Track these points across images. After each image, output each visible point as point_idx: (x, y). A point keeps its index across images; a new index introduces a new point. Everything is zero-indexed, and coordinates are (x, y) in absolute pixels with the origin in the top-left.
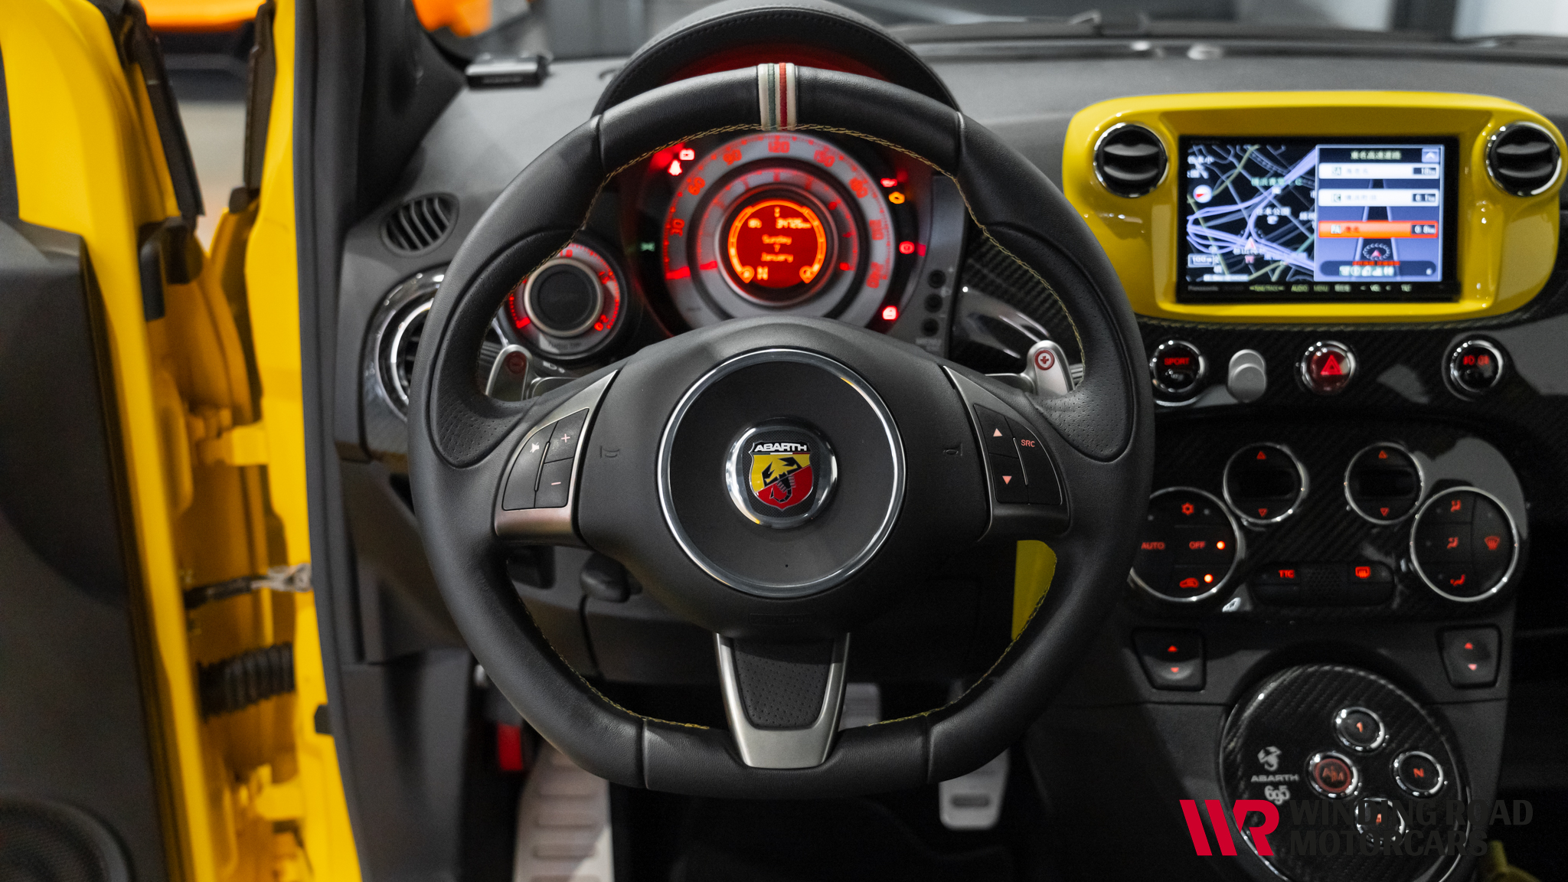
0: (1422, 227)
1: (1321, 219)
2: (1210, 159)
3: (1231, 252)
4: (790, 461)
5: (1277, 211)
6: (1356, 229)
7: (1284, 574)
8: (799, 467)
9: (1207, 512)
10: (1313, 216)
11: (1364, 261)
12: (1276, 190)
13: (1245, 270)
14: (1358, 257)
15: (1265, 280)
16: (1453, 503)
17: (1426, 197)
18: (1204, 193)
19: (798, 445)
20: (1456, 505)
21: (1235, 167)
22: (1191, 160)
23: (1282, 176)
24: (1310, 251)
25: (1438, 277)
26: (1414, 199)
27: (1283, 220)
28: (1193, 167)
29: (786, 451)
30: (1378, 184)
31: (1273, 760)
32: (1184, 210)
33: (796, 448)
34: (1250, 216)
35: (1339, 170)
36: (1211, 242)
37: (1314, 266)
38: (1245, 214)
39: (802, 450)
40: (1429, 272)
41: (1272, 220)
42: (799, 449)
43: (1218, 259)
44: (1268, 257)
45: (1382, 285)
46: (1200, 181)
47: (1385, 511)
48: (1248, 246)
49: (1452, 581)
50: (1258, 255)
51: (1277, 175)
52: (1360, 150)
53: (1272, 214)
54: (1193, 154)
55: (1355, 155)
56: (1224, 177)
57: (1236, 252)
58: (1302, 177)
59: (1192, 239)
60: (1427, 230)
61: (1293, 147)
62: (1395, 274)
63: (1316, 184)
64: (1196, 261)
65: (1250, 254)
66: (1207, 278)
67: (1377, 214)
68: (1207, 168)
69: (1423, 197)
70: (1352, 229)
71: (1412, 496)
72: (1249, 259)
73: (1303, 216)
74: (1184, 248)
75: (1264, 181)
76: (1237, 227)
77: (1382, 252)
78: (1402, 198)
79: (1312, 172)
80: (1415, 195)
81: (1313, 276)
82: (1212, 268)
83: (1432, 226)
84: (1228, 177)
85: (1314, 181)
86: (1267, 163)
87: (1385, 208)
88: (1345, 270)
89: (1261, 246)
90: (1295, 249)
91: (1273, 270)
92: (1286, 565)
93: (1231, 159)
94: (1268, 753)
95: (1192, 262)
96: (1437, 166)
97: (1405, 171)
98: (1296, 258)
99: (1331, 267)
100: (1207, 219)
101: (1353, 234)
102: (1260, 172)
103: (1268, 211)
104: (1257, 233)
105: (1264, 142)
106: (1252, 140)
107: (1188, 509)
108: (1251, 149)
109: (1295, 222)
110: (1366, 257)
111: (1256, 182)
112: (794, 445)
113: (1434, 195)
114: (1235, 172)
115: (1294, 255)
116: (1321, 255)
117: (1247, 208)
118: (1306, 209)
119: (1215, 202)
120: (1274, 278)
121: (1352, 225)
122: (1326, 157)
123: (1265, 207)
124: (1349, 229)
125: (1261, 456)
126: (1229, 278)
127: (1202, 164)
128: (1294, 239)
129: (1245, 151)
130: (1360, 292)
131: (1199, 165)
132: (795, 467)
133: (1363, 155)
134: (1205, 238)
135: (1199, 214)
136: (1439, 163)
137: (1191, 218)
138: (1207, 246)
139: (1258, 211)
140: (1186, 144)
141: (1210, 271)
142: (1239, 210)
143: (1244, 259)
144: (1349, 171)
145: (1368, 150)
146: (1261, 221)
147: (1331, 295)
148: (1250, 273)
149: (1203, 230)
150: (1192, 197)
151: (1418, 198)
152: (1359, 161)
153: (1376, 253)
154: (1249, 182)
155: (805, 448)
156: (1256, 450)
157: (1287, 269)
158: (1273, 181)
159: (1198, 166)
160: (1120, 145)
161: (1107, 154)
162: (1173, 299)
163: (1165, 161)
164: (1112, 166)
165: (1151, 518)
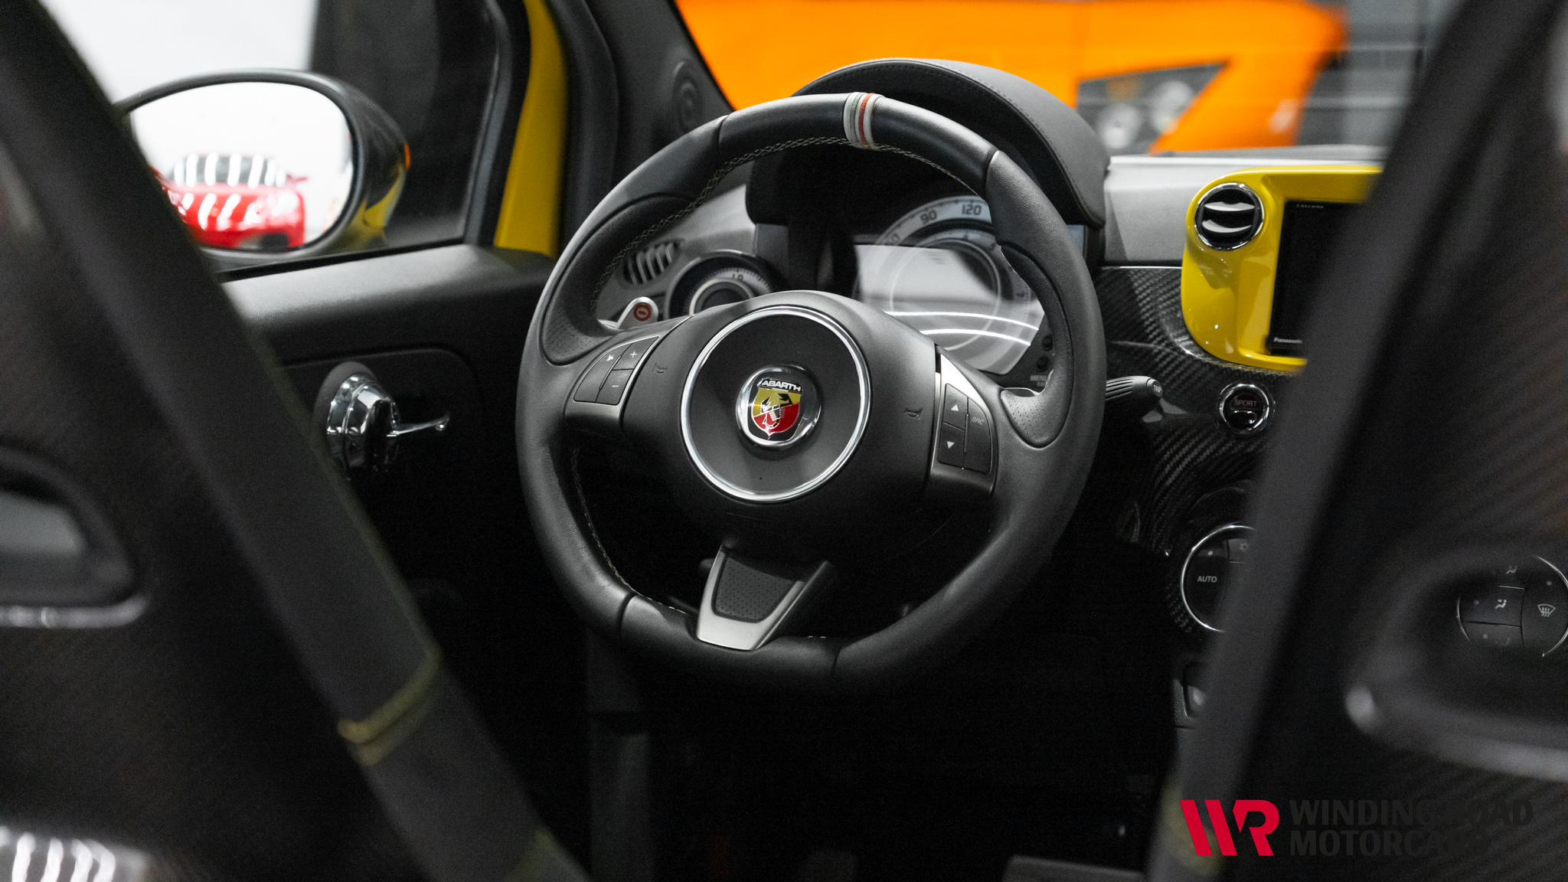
4: (785, 397)
8: (791, 402)
19: (795, 386)
29: (784, 388)
33: (793, 387)
39: (797, 390)
42: (794, 389)
112: (791, 385)
132: (787, 402)
155: (799, 389)
160: (1221, 203)
161: (1206, 210)
162: (1263, 350)
163: (1260, 221)
164: (1210, 221)
165: (1211, 553)
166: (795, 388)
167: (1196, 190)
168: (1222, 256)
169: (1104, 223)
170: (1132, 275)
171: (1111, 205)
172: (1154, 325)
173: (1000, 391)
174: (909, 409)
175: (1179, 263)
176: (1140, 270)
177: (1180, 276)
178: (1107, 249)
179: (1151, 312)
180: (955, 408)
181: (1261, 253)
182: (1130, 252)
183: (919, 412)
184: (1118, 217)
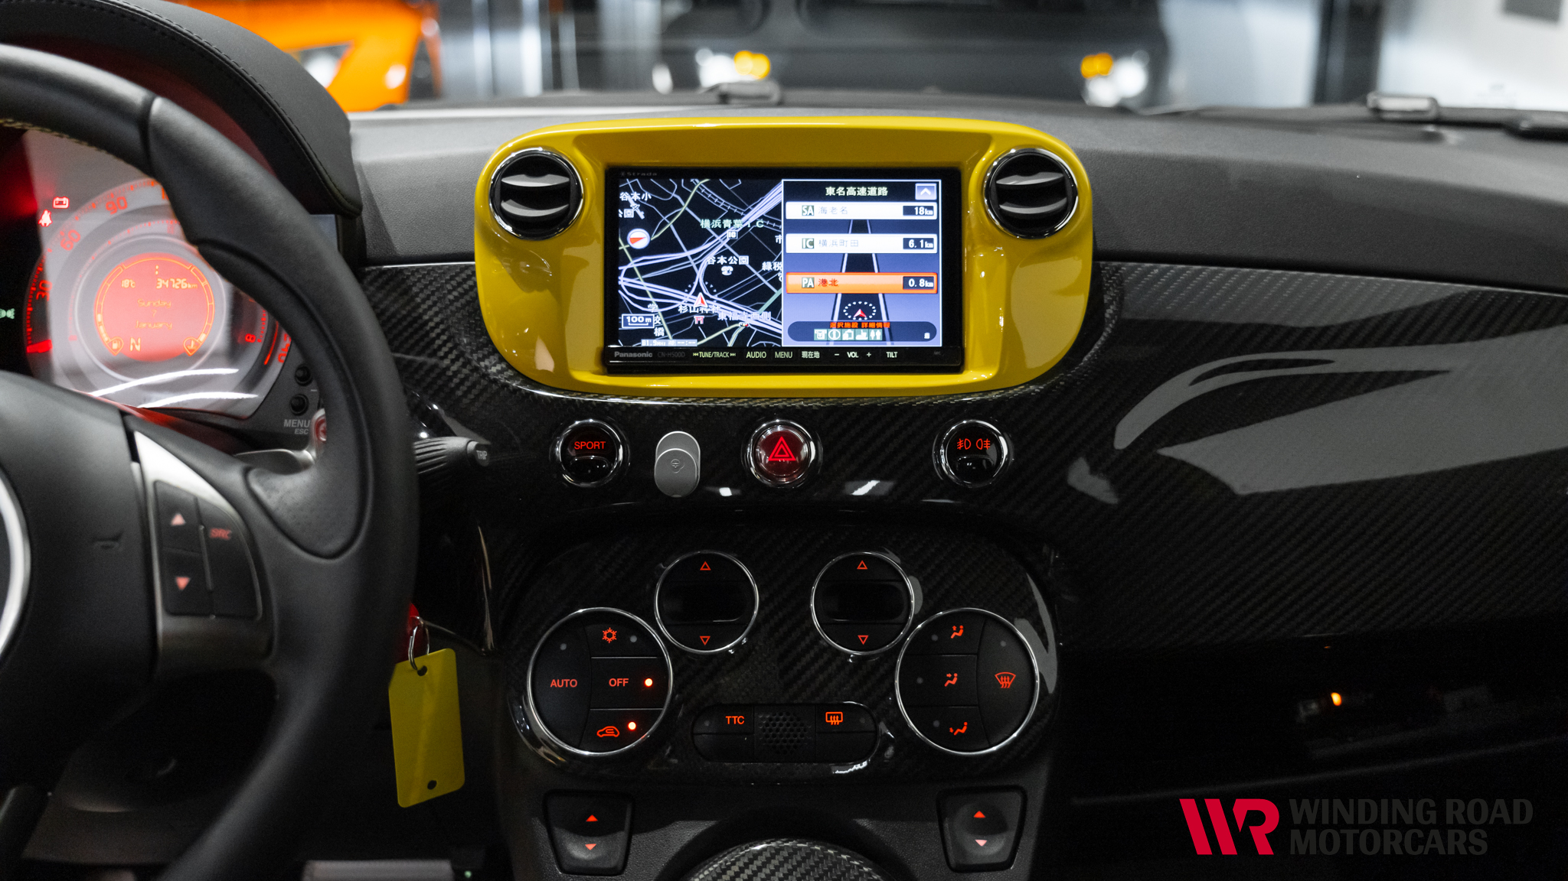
0: (917, 280)
1: (787, 271)
2: (647, 196)
3: (675, 310)
5: (732, 261)
6: (834, 282)
7: (732, 720)
9: (634, 639)
10: (779, 266)
11: (843, 322)
12: (732, 234)
13: (694, 334)
14: (836, 319)
15: (719, 344)
16: (954, 628)
17: (922, 241)
18: (639, 238)
20: (958, 631)
21: (681, 206)
22: (624, 196)
23: (740, 217)
24: (775, 310)
25: (938, 342)
26: (906, 245)
27: (739, 270)
28: (627, 205)
30: (860, 226)
32: (613, 259)
34: (698, 266)
35: (810, 208)
36: (651, 299)
37: (782, 329)
38: (693, 263)
40: (927, 336)
41: (726, 271)
43: (659, 319)
44: (722, 317)
45: (861, 351)
46: (636, 223)
47: (863, 638)
48: (695, 303)
49: (951, 730)
50: (710, 313)
51: (733, 216)
52: (836, 185)
53: (727, 264)
54: (627, 189)
55: (830, 191)
56: (665, 218)
57: (682, 310)
58: (762, 217)
59: (625, 295)
60: (922, 283)
61: (752, 181)
62: (884, 339)
63: (782, 227)
64: (631, 321)
65: (700, 313)
66: (645, 343)
67: (860, 263)
68: (643, 208)
69: (917, 242)
70: (829, 283)
71: (900, 618)
72: (699, 319)
73: (767, 266)
74: (613, 306)
75: (717, 223)
76: (682, 280)
77: (867, 311)
78: (891, 244)
79: (776, 211)
80: (906, 241)
81: (779, 342)
82: (653, 330)
83: (930, 279)
84: (670, 219)
85: (780, 223)
86: (720, 202)
87: (870, 255)
88: (820, 334)
89: (714, 303)
90: (757, 308)
91: (729, 334)
92: (735, 709)
93: (674, 195)
95: (626, 324)
96: (934, 205)
97: (894, 210)
98: (758, 318)
99: (802, 329)
100: (644, 270)
101: (829, 289)
102: (712, 213)
103: (722, 260)
104: (708, 286)
105: (714, 174)
106: (700, 172)
107: (609, 635)
108: (699, 183)
109: (757, 273)
110: (846, 318)
111: (705, 224)
113: (931, 241)
114: (682, 210)
115: (755, 314)
116: (791, 314)
117: (693, 256)
118: (771, 259)
119: (652, 248)
120: (730, 344)
121: (829, 277)
122: (794, 193)
123: (717, 256)
124: (824, 282)
125: (706, 567)
126: (672, 343)
127: (637, 202)
128: (757, 295)
129: (692, 186)
130: (833, 361)
131: (632, 203)
133: (840, 191)
134: (643, 293)
135: (633, 264)
136: (937, 201)
137: (624, 269)
138: (645, 304)
139: (709, 260)
140: (614, 178)
141: (649, 334)
142: (686, 259)
143: (693, 318)
144: (824, 211)
145: (846, 185)
146: (713, 272)
147: (796, 364)
148: (700, 338)
149: (640, 283)
150: (626, 243)
151: (911, 243)
152: (836, 198)
153: (859, 312)
154: (699, 223)
156: (700, 559)
157: (747, 331)
158: (727, 223)
159: (633, 204)
160: (523, 176)
161: (504, 186)
162: (597, 368)
163: (579, 196)
164: (511, 201)
165: (563, 647)
167: (486, 157)
168: (534, 247)
169: (360, 207)
170: (408, 277)
171: (366, 185)
172: (450, 345)
173: (246, 473)
174: (101, 536)
175: (470, 257)
176: (418, 270)
177: (474, 273)
178: (369, 242)
179: (442, 326)
180: (178, 520)
181: (585, 242)
182: (401, 244)
183: (119, 537)
184: (376, 199)
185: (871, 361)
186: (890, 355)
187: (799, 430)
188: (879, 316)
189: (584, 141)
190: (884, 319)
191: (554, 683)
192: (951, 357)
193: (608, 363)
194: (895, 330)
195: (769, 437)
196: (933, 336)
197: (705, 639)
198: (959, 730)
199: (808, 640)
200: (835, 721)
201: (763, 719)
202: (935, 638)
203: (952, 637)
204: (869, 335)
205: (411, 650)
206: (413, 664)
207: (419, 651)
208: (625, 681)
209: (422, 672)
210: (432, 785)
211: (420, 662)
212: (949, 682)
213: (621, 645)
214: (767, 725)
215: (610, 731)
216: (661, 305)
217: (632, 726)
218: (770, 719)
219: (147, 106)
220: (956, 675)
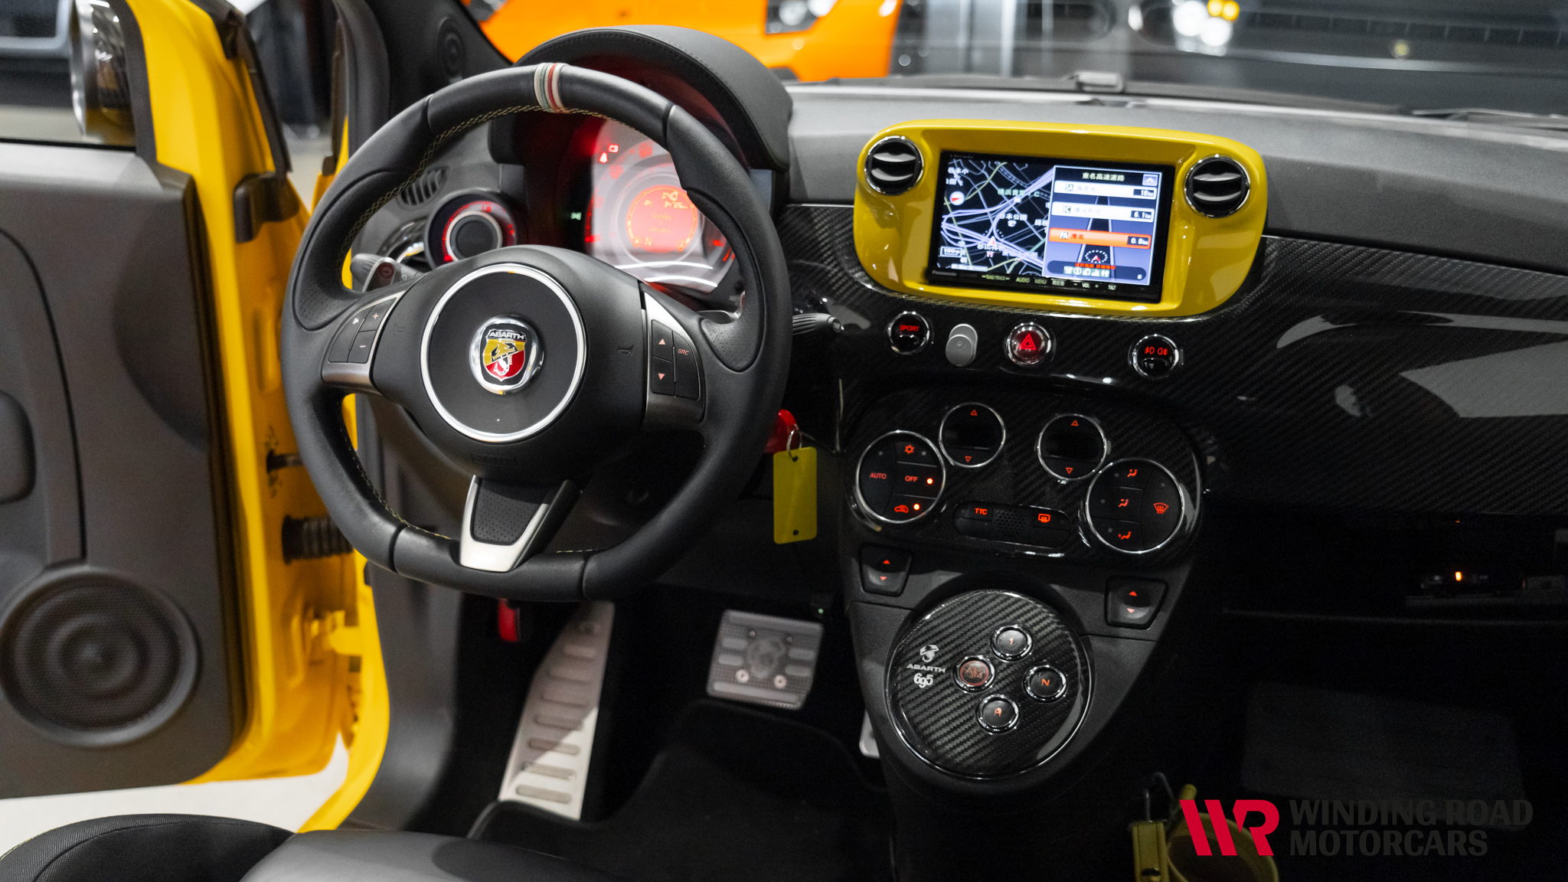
0: (1137, 239)
1: (1051, 227)
2: (966, 171)
3: (976, 247)
4: (512, 346)
5: (1016, 217)
6: (1081, 237)
7: (979, 511)
9: (924, 453)
10: (1046, 223)
11: (1085, 263)
12: (1018, 200)
13: (986, 263)
14: (1080, 260)
15: (1001, 271)
16: (1131, 471)
17: (1143, 214)
18: (958, 198)
20: (1133, 472)
21: (986, 179)
22: (951, 170)
23: (1023, 188)
24: (1040, 252)
25: (1147, 282)
26: (1133, 216)
27: (1020, 224)
28: (952, 176)
30: (1103, 200)
31: (931, 655)
32: (939, 210)
33: (517, 336)
34: (993, 219)
35: (1071, 186)
36: (961, 238)
37: (1043, 264)
38: (990, 217)
40: (1140, 277)
41: (1011, 224)
43: (964, 252)
44: (1005, 254)
45: (1092, 284)
46: (956, 188)
47: (1069, 470)
48: (990, 243)
49: (1120, 536)
50: (998, 251)
51: (1019, 188)
52: (1090, 172)
53: (1012, 219)
54: (953, 166)
55: (1085, 176)
56: (975, 186)
57: (980, 247)
58: (1039, 190)
59: (945, 234)
60: (1141, 241)
61: (1035, 166)
62: (1110, 276)
63: (1051, 197)
64: (946, 252)
65: (991, 250)
66: (954, 266)
67: (1100, 225)
68: (962, 178)
69: (1140, 214)
70: (1078, 236)
71: (1096, 459)
72: (990, 254)
73: (1038, 222)
74: (936, 240)
75: (1008, 192)
76: (982, 227)
77: (1101, 257)
78: (1123, 213)
79: (1048, 187)
80: (1133, 212)
81: (1040, 272)
82: (959, 259)
83: (1146, 239)
84: (979, 187)
85: (1049, 195)
86: (1012, 178)
87: (1107, 221)
88: (1068, 269)
89: (1001, 244)
90: (1029, 249)
91: (1009, 265)
92: (981, 505)
93: (983, 171)
94: (928, 649)
95: (943, 253)
96: (1155, 189)
97: (1127, 191)
98: (1029, 256)
99: (1057, 266)
100: (958, 219)
101: (1077, 240)
102: (1006, 184)
103: (1009, 216)
104: (998, 233)
105: (1011, 160)
106: (1001, 158)
107: (909, 449)
108: (1000, 165)
109: (1031, 227)
110: (1087, 260)
111: (1001, 192)
112: (516, 334)
113: (1150, 213)
114: (986, 182)
115: (1027, 253)
116: (1050, 255)
117: (991, 212)
118: (1041, 217)
119: (966, 205)
120: (1009, 271)
121: (1078, 233)
122: (1061, 175)
123: (1007, 213)
124: (1075, 236)
125: (974, 413)
126: (971, 268)
127: (959, 174)
128: (1029, 240)
129: (995, 166)
130: (1072, 289)
131: (956, 174)
132: (514, 350)
133: (1092, 176)
134: (956, 234)
135: (952, 215)
136: (1157, 187)
137: (946, 217)
138: (957, 241)
139: (1001, 216)
140: (946, 158)
141: (957, 261)
142: (986, 214)
143: (986, 253)
144: (1080, 188)
145: (1096, 172)
146: (1003, 224)
147: (1050, 289)
148: (990, 266)
149: (955, 227)
150: (949, 200)
151: (1136, 214)
152: (1089, 180)
153: (1096, 258)
154: (996, 191)
155: (522, 337)
156: (974, 407)
157: (1021, 264)
158: (1015, 192)
159: (956, 176)
160: (887, 154)
161: (875, 159)
162: (922, 280)
163: (920, 168)
164: (878, 170)
165: (881, 453)
166: (519, 336)
167: (868, 137)
168: (889, 200)
169: (788, 166)
170: (812, 212)
171: (795, 152)
172: (832, 258)
173: (700, 321)
174: (621, 346)
175: (852, 202)
176: (819, 208)
177: (852, 213)
178: (792, 188)
179: (829, 246)
180: (662, 342)
181: (921, 198)
182: (811, 190)
183: (630, 349)
184: (800, 161)
185: (1098, 290)
186: (1111, 288)
187: (1043, 333)
188: (1109, 261)
189: (928, 134)
190: (1112, 263)
191: (873, 475)
192: (1153, 293)
193: (930, 278)
194: (1118, 271)
195: (1022, 333)
196: (1144, 276)
197: (968, 458)
198: (1124, 537)
199: (1033, 467)
200: (1044, 520)
201: (999, 513)
202: (1117, 475)
203: (1129, 476)
204: (1100, 273)
205: (789, 444)
206: (790, 454)
207: (794, 446)
208: (915, 479)
209: (795, 459)
210: (796, 533)
211: (794, 453)
212: (1122, 504)
213: (915, 456)
214: (1000, 517)
215: (902, 508)
216: (967, 243)
217: (917, 507)
218: (1003, 514)
219: (668, 110)
220: (1127, 500)
